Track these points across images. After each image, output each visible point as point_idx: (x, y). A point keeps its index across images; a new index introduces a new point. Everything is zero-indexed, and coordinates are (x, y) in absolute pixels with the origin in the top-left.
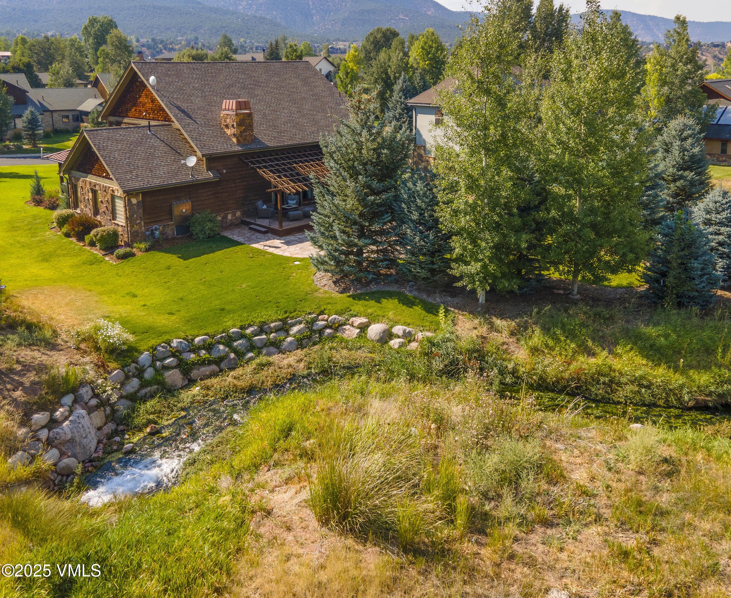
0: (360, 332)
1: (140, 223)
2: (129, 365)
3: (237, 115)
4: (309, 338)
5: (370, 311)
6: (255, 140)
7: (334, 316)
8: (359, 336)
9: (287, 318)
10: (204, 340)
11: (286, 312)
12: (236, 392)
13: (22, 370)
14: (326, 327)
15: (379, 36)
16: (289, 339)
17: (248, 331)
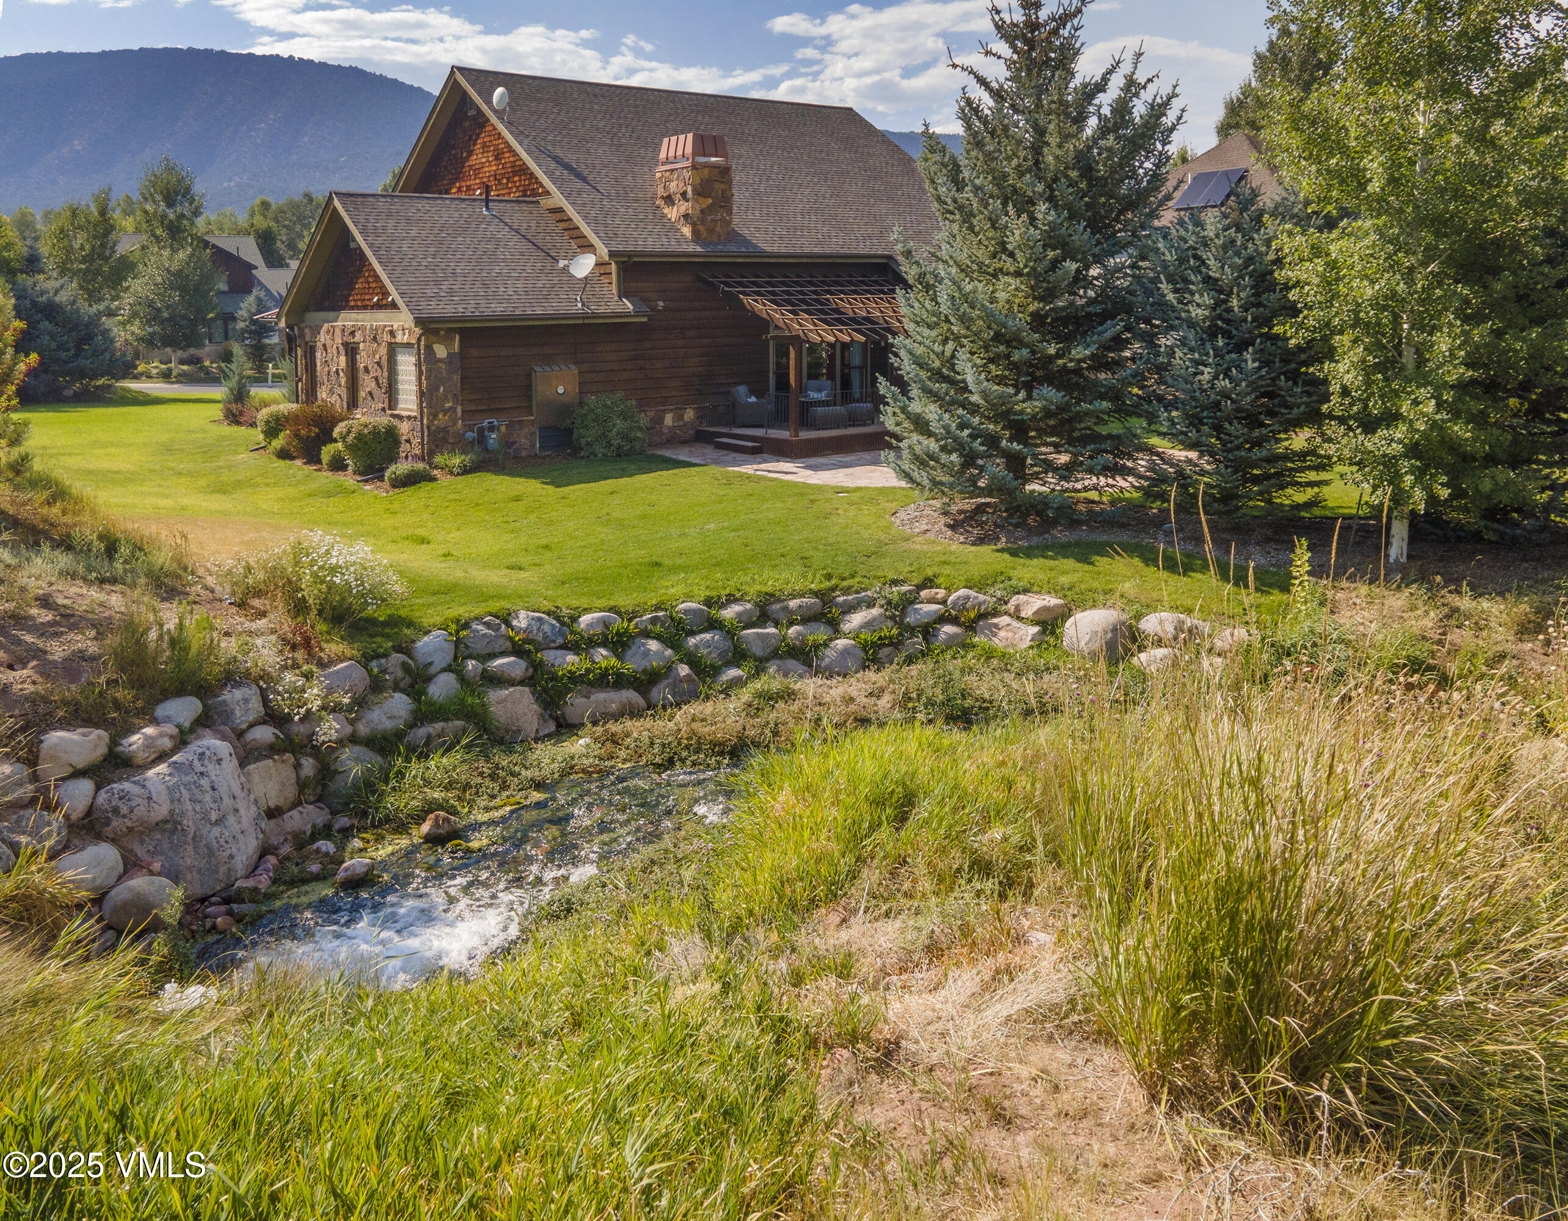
0: (1043, 632)
1: (452, 409)
2: (385, 655)
3: (694, 167)
4: (896, 644)
5: (1064, 580)
6: (733, 236)
7: (962, 592)
8: (1038, 643)
9: (834, 589)
10: (606, 624)
11: (829, 577)
12: (697, 751)
14: (943, 619)
16: (841, 643)
17: (729, 613)
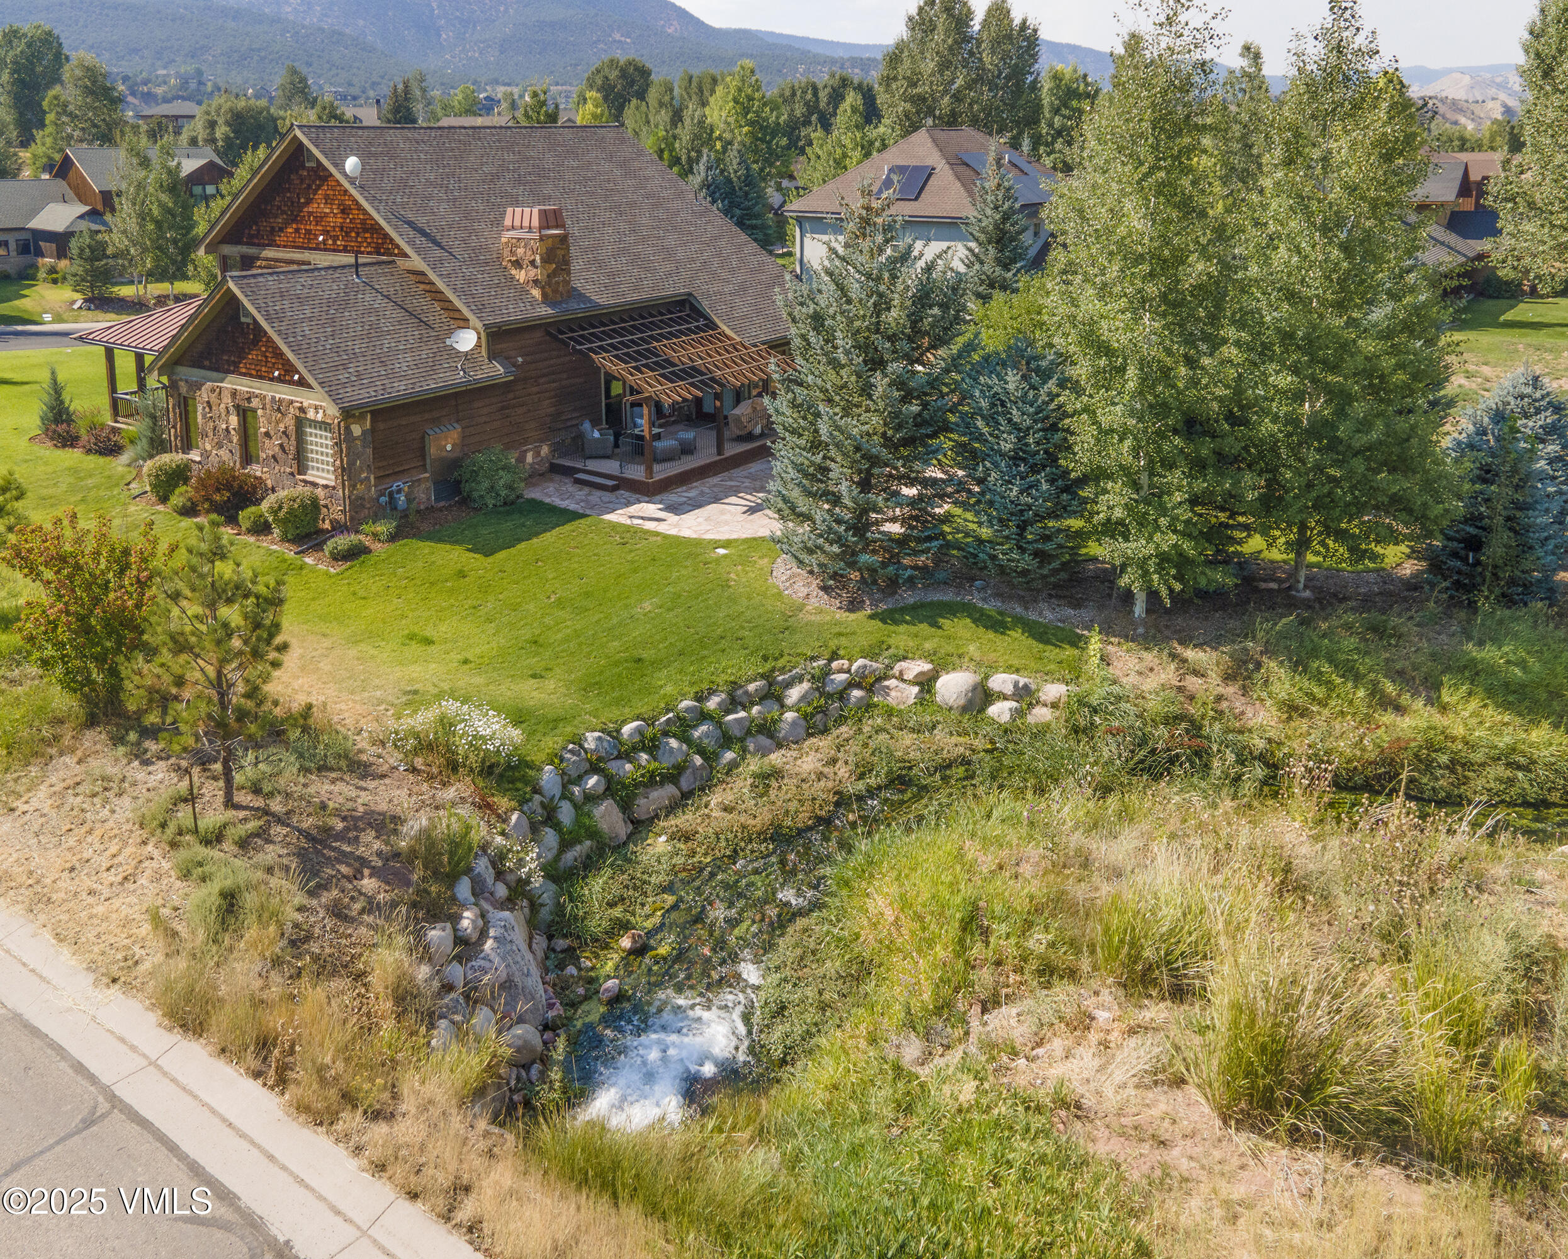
0: (921, 691)
1: (367, 478)
2: (530, 800)
3: (541, 239)
4: (823, 711)
5: (928, 646)
6: (574, 294)
7: (861, 662)
8: (921, 701)
9: (773, 670)
10: (639, 731)
11: (765, 659)
12: (751, 841)
13: (347, 829)
14: (851, 685)
15: (613, 75)
16: (789, 716)
17: (712, 703)
